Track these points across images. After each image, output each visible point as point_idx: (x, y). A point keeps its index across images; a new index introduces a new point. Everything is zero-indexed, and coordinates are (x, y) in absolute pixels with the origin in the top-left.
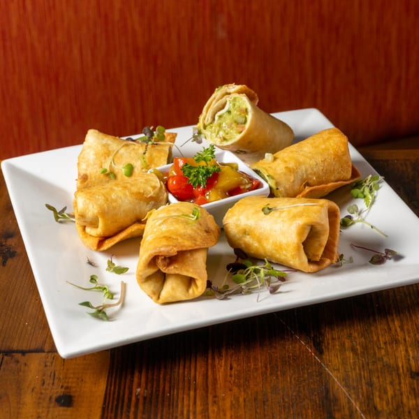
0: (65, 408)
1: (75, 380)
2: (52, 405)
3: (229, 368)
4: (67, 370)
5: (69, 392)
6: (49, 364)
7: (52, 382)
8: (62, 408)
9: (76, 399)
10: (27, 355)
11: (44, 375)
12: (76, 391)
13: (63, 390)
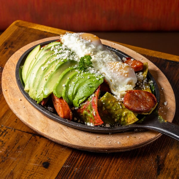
0: (45, 168)
1: (54, 156)
2: (41, 165)
3: (117, 170)
4: (53, 150)
5: (49, 161)
6: (48, 145)
7: (45, 154)
8: (43, 168)
9: (50, 165)
10: (42, 138)
11: (44, 150)
12: (52, 162)
13: (48, 159)
